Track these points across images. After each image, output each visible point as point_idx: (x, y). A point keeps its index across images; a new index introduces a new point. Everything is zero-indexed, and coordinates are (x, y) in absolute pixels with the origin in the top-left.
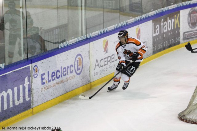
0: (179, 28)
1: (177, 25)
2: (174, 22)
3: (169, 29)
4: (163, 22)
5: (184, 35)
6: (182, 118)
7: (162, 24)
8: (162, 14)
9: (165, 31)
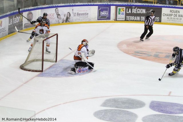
0: (22, 22)
1: (21, 20)
2: (20, 18)
3: (17, 22)
4: (14, 18)
5: (25, 25)
6: (22, 68)
7: (14, 19)
8: (14, 14)
9: (15, 23)
